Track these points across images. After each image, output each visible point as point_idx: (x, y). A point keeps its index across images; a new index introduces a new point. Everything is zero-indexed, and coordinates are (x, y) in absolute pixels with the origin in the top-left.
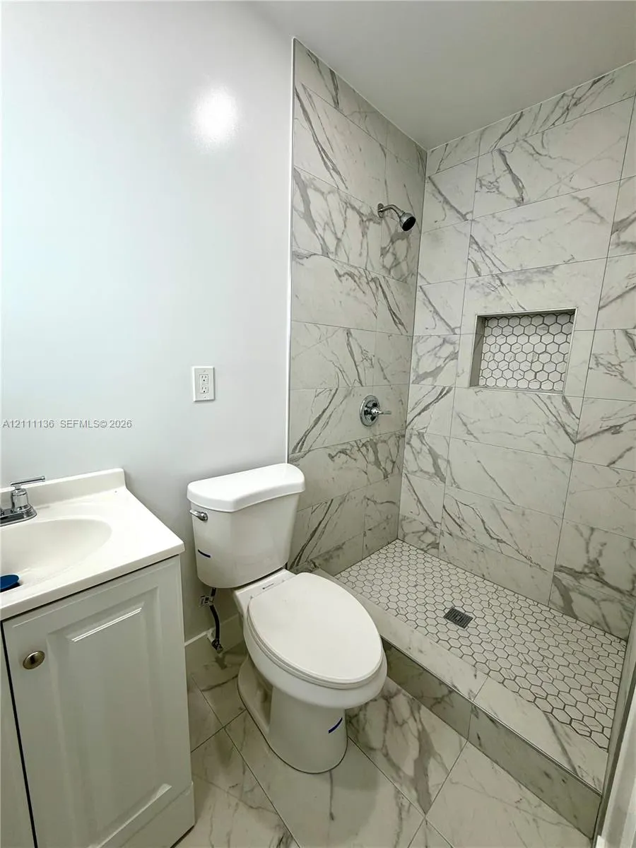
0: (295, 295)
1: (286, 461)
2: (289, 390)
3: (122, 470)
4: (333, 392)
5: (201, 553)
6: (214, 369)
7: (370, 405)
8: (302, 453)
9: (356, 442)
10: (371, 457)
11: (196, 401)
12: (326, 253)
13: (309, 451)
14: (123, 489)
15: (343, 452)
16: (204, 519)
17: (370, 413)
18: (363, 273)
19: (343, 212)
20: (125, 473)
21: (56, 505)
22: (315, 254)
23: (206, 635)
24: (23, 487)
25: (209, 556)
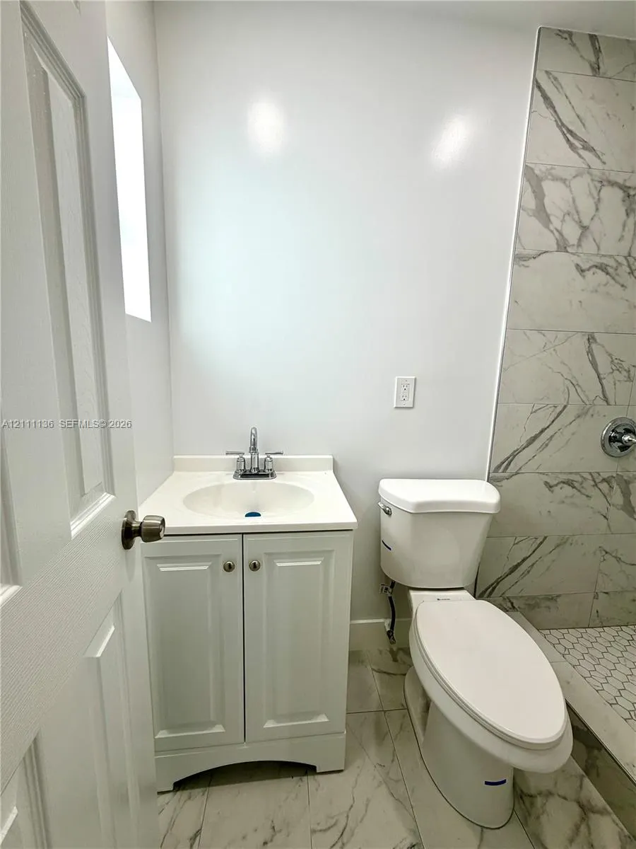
0: (514, 301)
1: (486, 479)
2: (497, 403)
3: (331, 457)
4: (559, 409)
5: (386, 545)
6: (415, 379)
7: (621, 430)
8: (505, 475)
9: (590, 474)
10: (618, 498)
11: (396, 408)
12: (563, 246)
13: (517, 473)
14: (331, 473)
15: (569, 483)
16: (389, 513)
17: (620, 441)
18: (625, 262)
19: (595, 194)
20: (334, 459)
21: (288, 474)
22: (547, 252)
23: (384, 623)
24: (272, 456)
25: (390, 549)
